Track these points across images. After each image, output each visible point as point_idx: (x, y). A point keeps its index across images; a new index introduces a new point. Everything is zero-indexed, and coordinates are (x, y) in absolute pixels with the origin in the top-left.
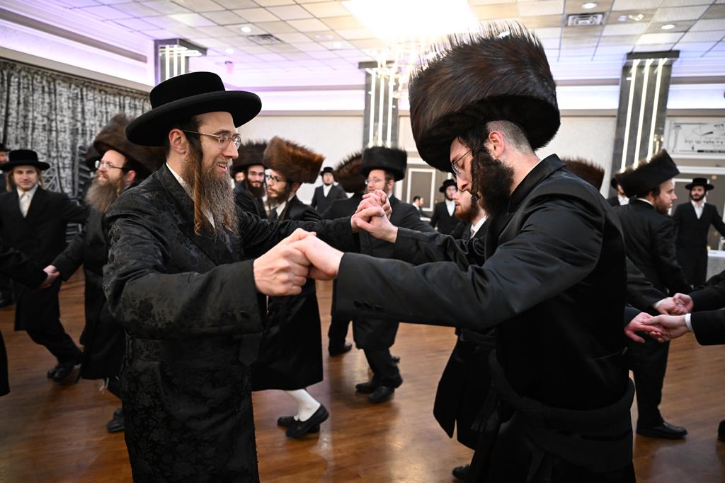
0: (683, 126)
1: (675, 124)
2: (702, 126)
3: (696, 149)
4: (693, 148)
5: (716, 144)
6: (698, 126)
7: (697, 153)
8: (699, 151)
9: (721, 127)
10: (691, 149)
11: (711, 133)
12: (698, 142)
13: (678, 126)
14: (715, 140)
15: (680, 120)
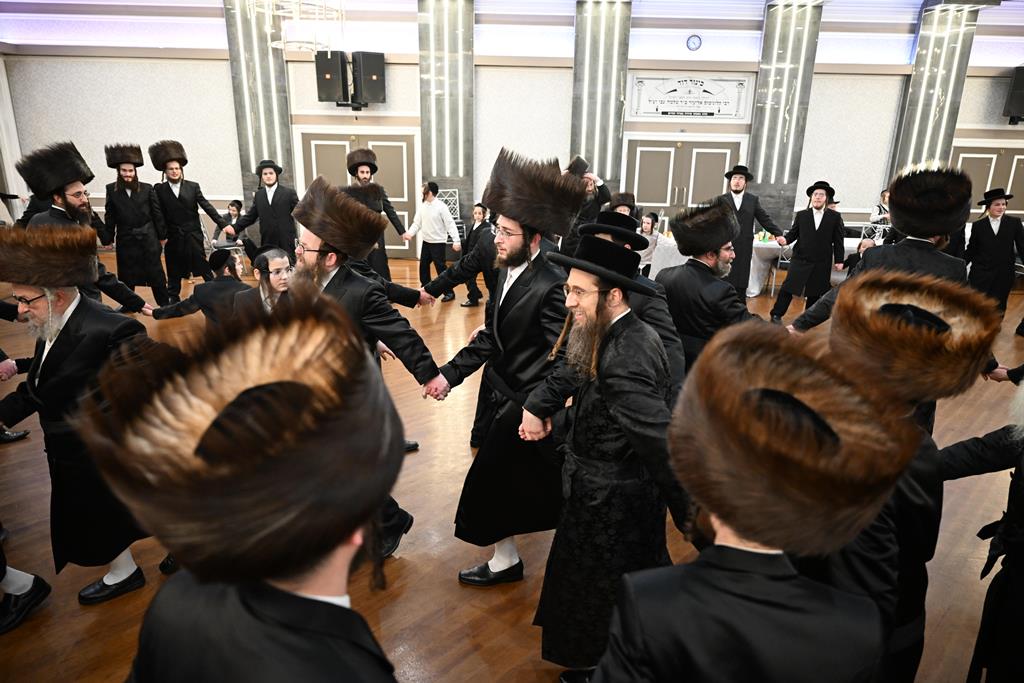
0: (645, 81)
1: (637, 79)
2: (664, 81)
3: (660, 111)
4: (657, 110)
5: (680, 103)
6: (660, 82)
7: (660, 115)
8: (663, 113)
9: (685, 83)
10: (655, 112)
11: (676, 90)
12: (662, 102)
13: (640, 82)
14: (679, 100)
15: (643, 74)
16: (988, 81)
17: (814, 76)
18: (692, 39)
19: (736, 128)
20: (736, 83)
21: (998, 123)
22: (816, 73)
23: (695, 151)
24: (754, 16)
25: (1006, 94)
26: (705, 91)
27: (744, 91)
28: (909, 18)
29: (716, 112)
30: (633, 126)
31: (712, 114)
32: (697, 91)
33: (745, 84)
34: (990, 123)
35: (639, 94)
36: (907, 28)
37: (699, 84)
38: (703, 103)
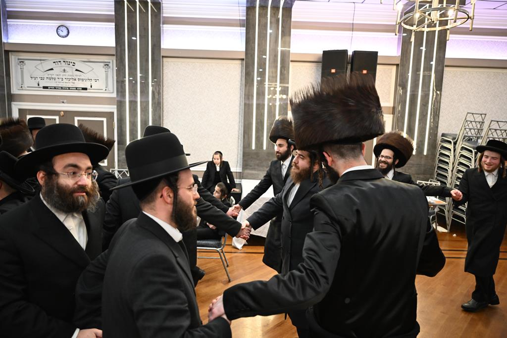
0: (26, 62)
1: (18, 59)
2: (42, 61)
3: (41, 85)
4: (39, 85)
5: (57, 80)
6: (40, 61)
7: (42, 89)
8: (44, 87)
9: (59, 63)
10: (37, 86)
11: (52, 69)
12: (42, 79)
13: (22, 62)
14: (57, 77)
15: (23, 56)
17: (162, 59)
18: (61, 28)
19: (108, 101)
20: (102, 64)
23: (76, 119)
24: (109, 11)
26: (77, 70)
27: (110, 71)
28: (239, 15)
29: (89, 87)
30: (21, 98)
31: (86, 89)
32: (70, 71)
33: (111, 65)
35: (22, 72)
36: (239, 23)
37: (71, 64)
38: (77, 80)
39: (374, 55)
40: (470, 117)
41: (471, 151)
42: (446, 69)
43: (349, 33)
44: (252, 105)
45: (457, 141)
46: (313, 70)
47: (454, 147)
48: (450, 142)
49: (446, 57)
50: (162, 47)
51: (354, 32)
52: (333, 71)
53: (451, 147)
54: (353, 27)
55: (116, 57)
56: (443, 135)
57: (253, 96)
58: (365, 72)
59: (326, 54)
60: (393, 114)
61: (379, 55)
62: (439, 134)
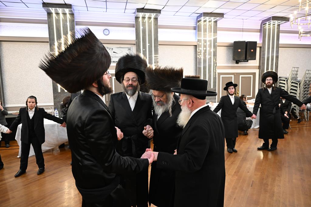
16: (225, 48)
17: (159, 46)
18: (105, 30)
20: (127, 49)
21: (231, 64)
22: (159, 45)
24: (131, 22)
25: (232, 53)
26: (114, 52)
28: (193, 24)
33: (131, 49)
34: (229, 63)
36: (193, 28)
37: (111, 49)
38: (114, 57)
39: (255, 43)
40: (293, 69)
41: (297, 84)
42: (280, 48)
43: (242, 33)
44: (201, 68)
45: (288, 80)
46: (226, 50)
47: (287, 82)
48: (285, 81)
49: (280, 43)
50: (159, 40)
51: (243, 32)
52: (239, 50)
53: (285, 82)
54: (243, 30)
55: (136, 45)
56: (280, 77)
57: (201, 63)
58: (252, 51)
59: (235, 43)
60: (259, 69)
61: (257, 43)
62: (278, 77)
